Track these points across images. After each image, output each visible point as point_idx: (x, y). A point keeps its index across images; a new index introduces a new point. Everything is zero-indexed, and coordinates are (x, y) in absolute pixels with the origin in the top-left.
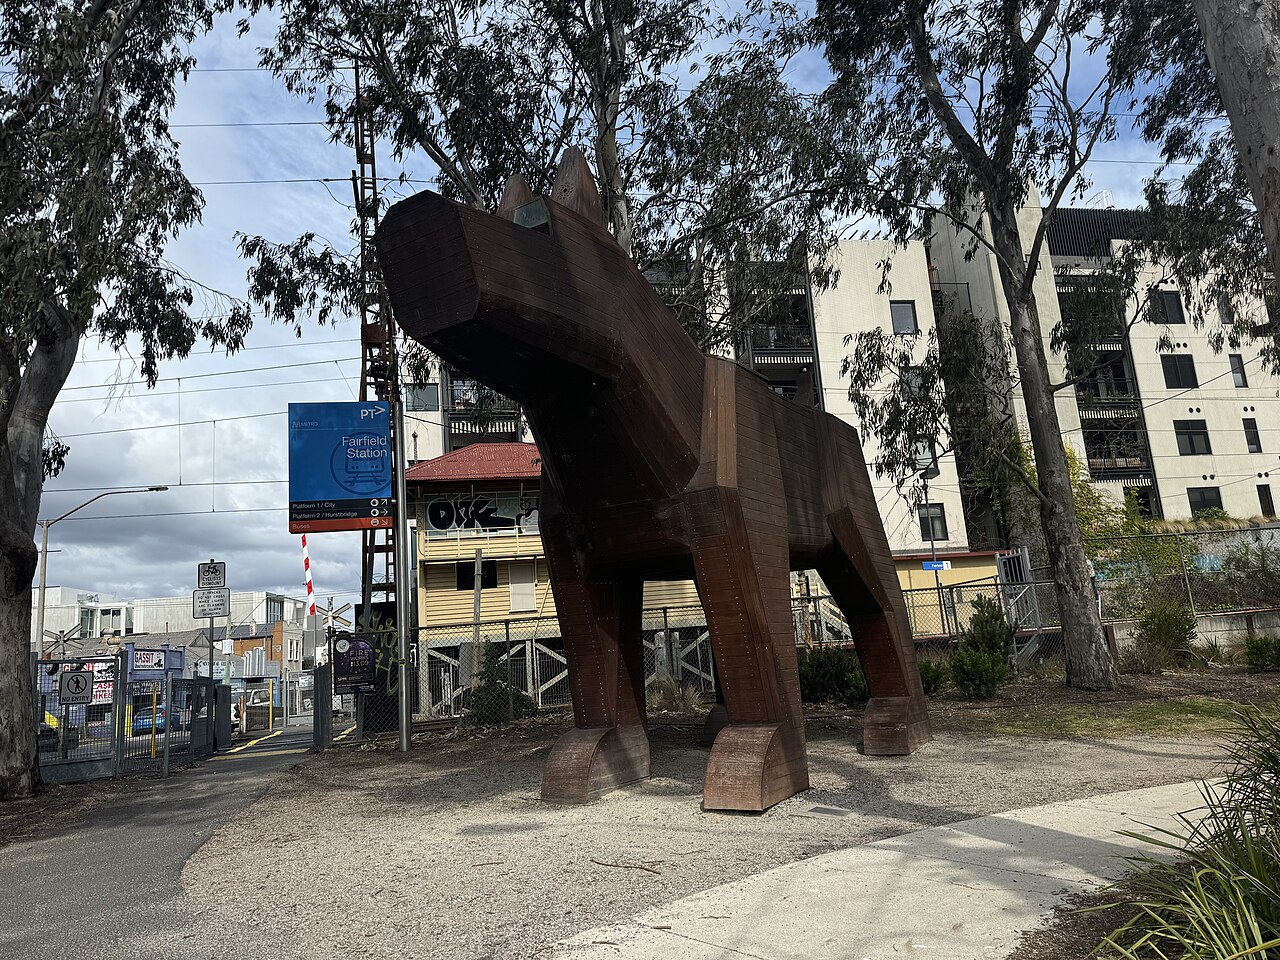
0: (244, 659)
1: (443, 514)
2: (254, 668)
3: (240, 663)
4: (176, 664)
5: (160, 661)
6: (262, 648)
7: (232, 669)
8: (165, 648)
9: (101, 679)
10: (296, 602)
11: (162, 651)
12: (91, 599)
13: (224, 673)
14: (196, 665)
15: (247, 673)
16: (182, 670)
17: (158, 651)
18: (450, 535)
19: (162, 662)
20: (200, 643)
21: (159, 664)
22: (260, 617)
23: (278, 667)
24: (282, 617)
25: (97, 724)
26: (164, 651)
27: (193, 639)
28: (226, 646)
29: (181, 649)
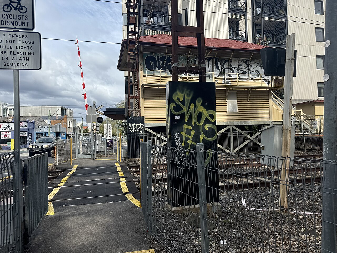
0: (55, 126)
1: (152, 63)
2: (58, 129)
3: (53, 127)
4: (32, 126)
5: (26, 125)
6: (60, 123)
7: (51, 129)
8: (28, 121)
9: (5, 130)
10: (70, 110)
11: (27, 122)
12: (6, 105)
13: (48, 130)
14: (39, 127)
15: (56, 131)
16: (34, 129)
17: (25, 122)
18: (156, 74)
19: (27, 126)
20: (40, 120)
21: (26, 126)
22: (59, 113)
23: (65, 129)
24: (66, 114)
25: (5, 145)
26: (28, 122)
27: (38, 119)
28: (49, 122)
29: (34, 122)
